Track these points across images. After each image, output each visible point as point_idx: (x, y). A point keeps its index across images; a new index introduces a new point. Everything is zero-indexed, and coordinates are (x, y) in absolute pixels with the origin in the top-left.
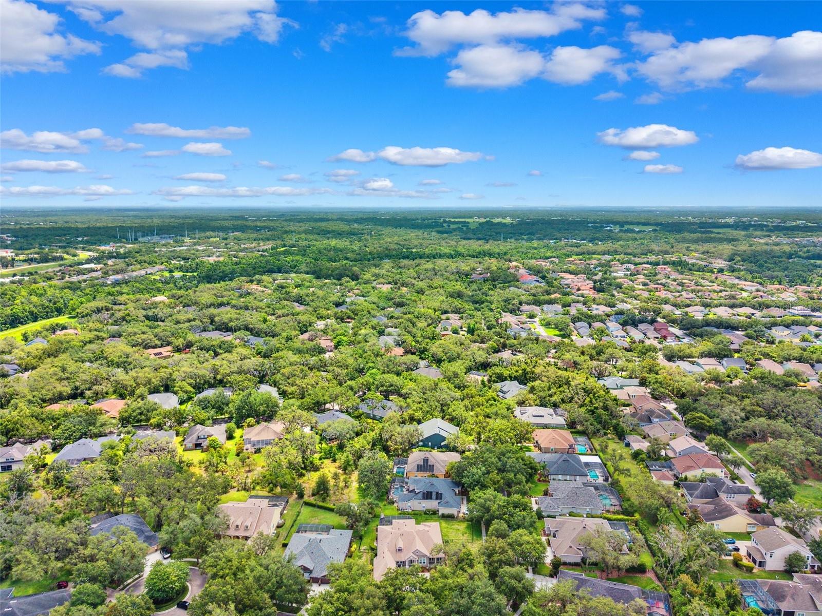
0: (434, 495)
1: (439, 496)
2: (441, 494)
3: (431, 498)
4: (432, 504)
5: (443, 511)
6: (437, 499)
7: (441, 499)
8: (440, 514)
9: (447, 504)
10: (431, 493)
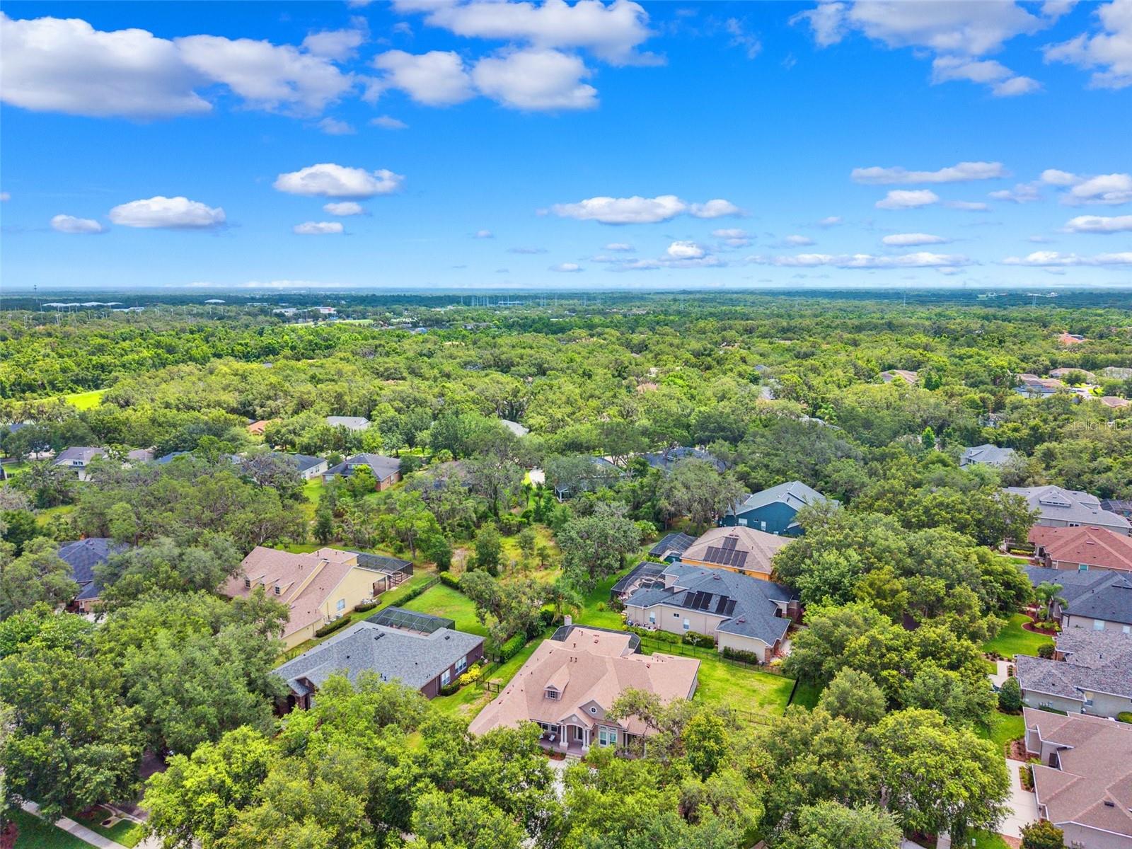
0: (714, 604)
1: (726, 606)
2: (734, 602)
3: (705, 607)
4: (704, 622)
5: (728, 641)
6: (720, 610)
7: (730, 612)
8: (721, 648)
9: (742, 627)
10: (709, 596)
